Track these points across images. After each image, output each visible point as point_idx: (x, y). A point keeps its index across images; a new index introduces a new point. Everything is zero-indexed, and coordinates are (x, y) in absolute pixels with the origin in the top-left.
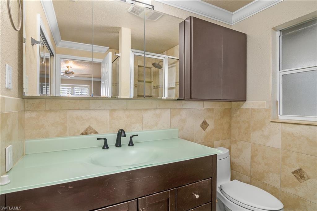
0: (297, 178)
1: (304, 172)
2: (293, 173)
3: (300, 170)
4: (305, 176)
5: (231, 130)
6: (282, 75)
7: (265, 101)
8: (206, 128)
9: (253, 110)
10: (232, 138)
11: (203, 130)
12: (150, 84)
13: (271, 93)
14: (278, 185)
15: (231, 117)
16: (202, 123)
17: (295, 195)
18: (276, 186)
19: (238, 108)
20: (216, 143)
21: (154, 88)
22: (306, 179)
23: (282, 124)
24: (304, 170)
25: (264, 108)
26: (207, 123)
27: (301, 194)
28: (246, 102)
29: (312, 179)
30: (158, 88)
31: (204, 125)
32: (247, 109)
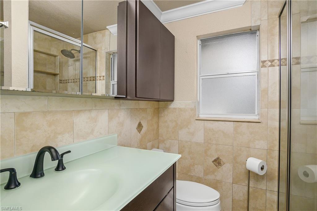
0: (216, 166)
1: (221, 160)
2: (213, 162)
3: (218, 158)
4: (222, 163)
5: (159, 130)
6: (202, 79)
7: (191, 102)
8: (141, 130)
9: (180, 109)
10: (159, 137)
11: (138, 133)
12: (54, 76)
13: (196, 94)
14: (201, 175)
15: (158, 117)
16: (138, 125)
17: (215, 180)
18: (201, 176)
19: (166, 107)
20: (149, 145)
21: (61, 83)
22: (222, 165)
23: (205, 121)
24: (221, 158)
25: (190, 108)
26: (142, 125)
27: (218, 178)
28: (174, 102)
29: (227, 164)
30: (66, 83)
31: (140, 126)
32: (175, 108)
